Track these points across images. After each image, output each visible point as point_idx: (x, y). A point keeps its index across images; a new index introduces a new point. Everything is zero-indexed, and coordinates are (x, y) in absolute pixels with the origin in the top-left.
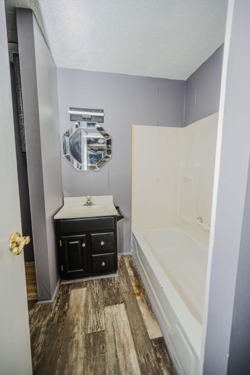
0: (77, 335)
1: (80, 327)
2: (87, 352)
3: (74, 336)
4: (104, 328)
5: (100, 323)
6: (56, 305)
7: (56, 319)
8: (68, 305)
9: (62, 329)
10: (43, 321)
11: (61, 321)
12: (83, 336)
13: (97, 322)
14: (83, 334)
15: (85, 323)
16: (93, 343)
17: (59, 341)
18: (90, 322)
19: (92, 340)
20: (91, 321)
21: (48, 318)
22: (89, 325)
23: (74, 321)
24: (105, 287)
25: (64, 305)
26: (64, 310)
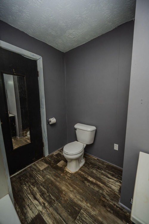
0: (85, 203)
1: (88, 208)
2: (74, 202)
4: (77, 222)
5: (81, 222)
6: (114, 205)
7: (104, 199)
9: (95, 199)
10: (106, 193)
11: (100, 201)
12: (82, 206)
13: (83, 221)
14: (84, 207)
15: (89, 213)
16: (74, 208)
17: (89, 194)
18: (87, 216)
19: (77, 209)
20: (87, 218)
21: (106, 196)
22: (85, 214)
23: (95, 207)
26: (107, 207)
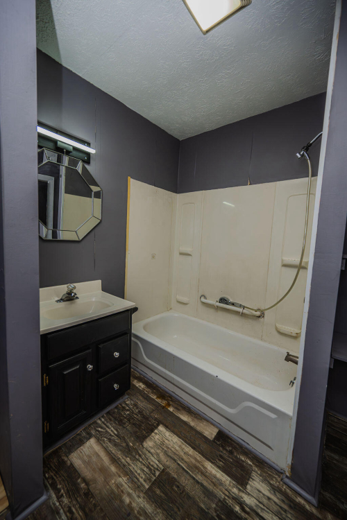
0: (134, 505)
1: (131, 491)
2: (164, 509)
3: (132, 509)
4: (161, 466)
5: (152, 466)
6: (59, 497)
7: (78, 514)
8: (84, 480)
9: (103, 517)
11: (91, 510)
12: (144, 498)
13: (148, 467)
14: (141, 495)
15: (133, 481)
16: (163, 493)
18: (139, 474)
19: (158, 492)
20: (139, 471)
22: (140, 479)
23: (113, 492)
24: (121, 420)
25: (76, 485)
26: (82, 493)
